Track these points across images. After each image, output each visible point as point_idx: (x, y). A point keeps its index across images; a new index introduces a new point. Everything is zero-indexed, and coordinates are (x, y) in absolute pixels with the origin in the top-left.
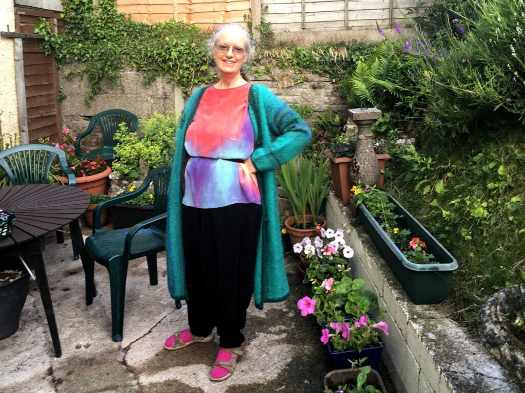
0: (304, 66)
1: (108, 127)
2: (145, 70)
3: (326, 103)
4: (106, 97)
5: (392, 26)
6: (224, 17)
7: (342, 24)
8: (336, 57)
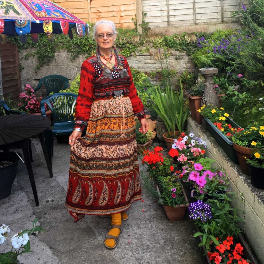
0: (170, 46)
1: (50, 85)
2: (72, 52)
3: (184, 68)
4: (48, 68)
5: (223, 22)
6: (120, 20)
7: (192, 22)
8: (189, 41)
